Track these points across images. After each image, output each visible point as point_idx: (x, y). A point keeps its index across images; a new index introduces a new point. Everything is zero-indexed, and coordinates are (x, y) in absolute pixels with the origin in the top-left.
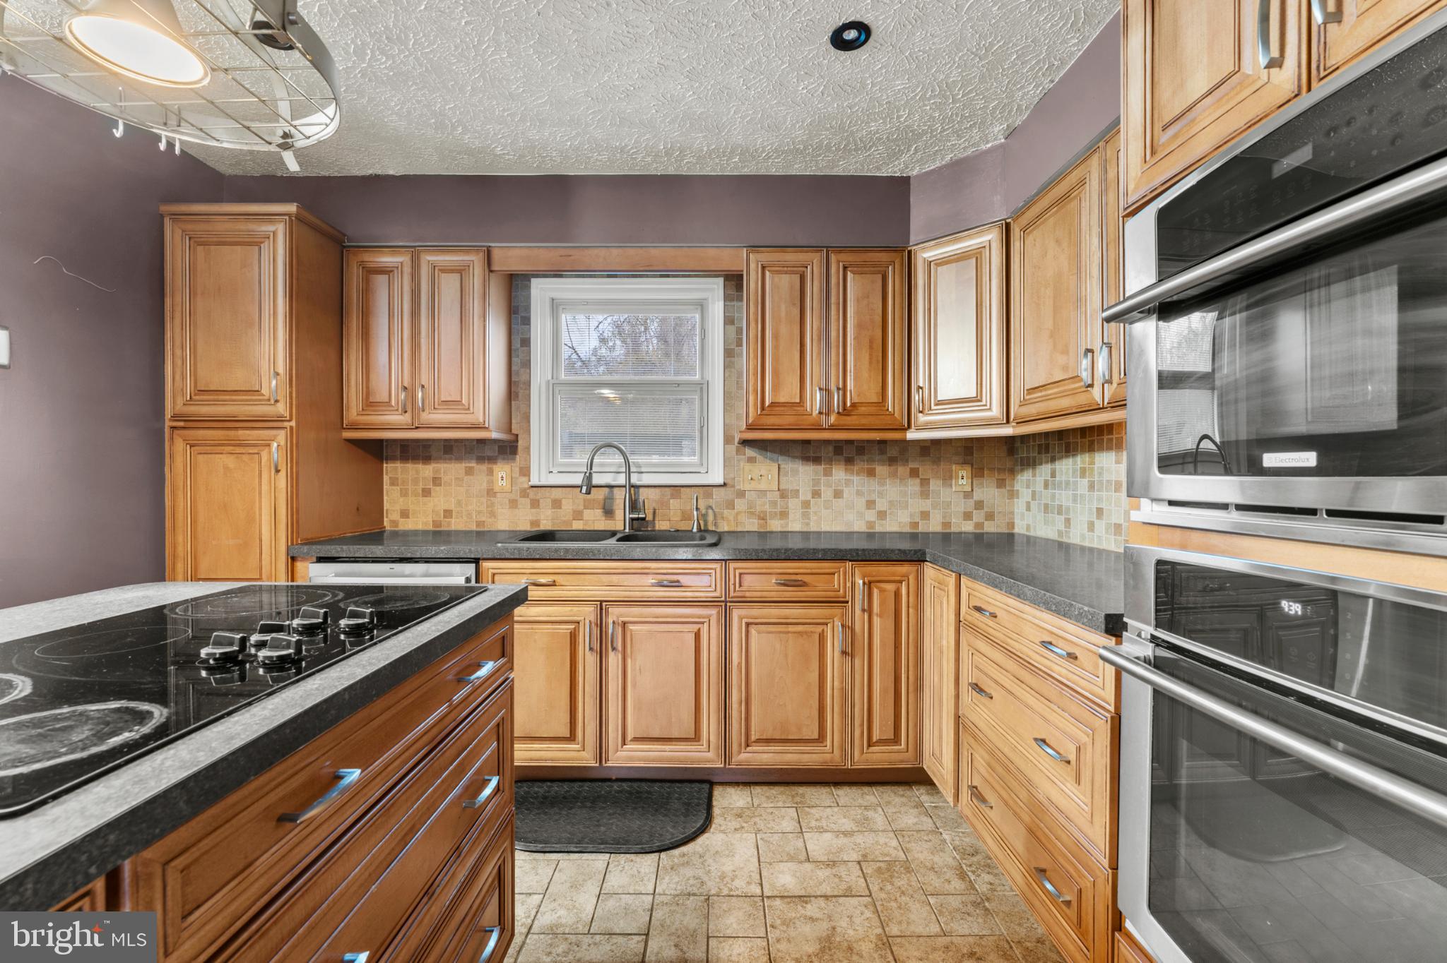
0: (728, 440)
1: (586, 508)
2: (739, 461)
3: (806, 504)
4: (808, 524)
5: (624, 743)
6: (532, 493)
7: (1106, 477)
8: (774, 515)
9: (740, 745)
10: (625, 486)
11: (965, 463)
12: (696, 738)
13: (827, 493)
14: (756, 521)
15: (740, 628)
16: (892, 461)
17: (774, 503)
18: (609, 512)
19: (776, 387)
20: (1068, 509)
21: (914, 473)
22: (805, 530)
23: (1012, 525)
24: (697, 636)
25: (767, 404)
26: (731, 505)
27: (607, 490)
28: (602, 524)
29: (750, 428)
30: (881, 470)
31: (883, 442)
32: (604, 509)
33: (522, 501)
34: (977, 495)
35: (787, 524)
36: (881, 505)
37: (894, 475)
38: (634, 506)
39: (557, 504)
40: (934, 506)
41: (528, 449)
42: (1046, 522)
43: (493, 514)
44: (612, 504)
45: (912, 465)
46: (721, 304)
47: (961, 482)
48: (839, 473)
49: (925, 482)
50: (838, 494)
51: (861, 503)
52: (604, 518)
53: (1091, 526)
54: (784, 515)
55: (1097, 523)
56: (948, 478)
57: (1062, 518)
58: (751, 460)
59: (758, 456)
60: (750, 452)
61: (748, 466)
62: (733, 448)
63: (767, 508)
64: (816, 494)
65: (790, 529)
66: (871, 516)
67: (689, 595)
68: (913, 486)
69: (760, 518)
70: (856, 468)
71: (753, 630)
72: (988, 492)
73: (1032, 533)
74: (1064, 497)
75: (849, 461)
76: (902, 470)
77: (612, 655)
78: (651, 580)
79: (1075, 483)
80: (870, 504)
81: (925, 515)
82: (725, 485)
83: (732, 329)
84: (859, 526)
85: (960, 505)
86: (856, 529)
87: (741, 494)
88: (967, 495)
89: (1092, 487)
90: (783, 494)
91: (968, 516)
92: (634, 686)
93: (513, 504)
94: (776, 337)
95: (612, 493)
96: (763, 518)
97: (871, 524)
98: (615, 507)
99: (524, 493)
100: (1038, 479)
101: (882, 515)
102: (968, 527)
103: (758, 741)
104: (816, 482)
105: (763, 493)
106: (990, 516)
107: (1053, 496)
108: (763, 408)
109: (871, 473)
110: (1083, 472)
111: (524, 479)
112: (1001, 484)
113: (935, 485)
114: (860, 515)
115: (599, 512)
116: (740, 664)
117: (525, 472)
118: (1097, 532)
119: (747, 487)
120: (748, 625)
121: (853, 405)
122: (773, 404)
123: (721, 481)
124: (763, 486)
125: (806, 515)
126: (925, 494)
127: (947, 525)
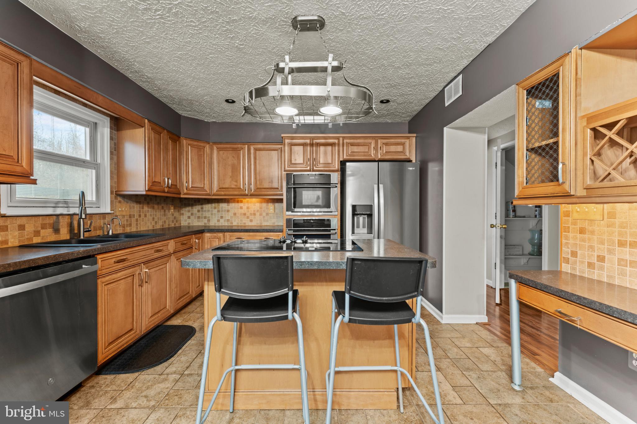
0: (112, 193)
1: (42, 228)
2: (115, 202)
3: (137, 220)
4: (137, 228)
7: (224, 209)
8: (127, 226)
9: (175, 303)
11: (172, 205)
13: (143, 215)
14: (122, 228)
16: (158, 204)
17: (127, 220)
18: (57, 231)
19: (155, 175)
20: (209, 217)
21: (163, 208)
22: (137, 230)
23: (180, 223)
26: (113, 222)
27: (55, 217)
28: (53, 238)
29: (149, 190)
30: (156, 206)
31: (156, 196)
32: (53, 228)
35: (131, 229)
36: (156, 219)
37: (158, 208)
39: (22, 227)
42: (198, 221)
44: (58, 225)
45: (162, 205)
46: (109, 130)
47: (172, 211)
48: (146, 208)
49: (165, 211)
50: (145, 216)
51: (151, 218)
52: (54, 234)
53: (218, 221)
54: (130, 225)
55: (221, 220)
56: (169, 209)
57: (207, 220)
58: (120, 202)
59: (122, 200)
60: (119, 199)
61: (119, 204)
63: (125, 223)
64: (140, 216)
65: (132, 231)
66: (153, 223)
67: (164, 253)
68: (163, 212)
69: (124, 227)
70: (150, 206)
72: (176, 213)
73: (191, 225)
74: (207, 214)
75: (148, 203)
76: (160, 207)
78: (153, 250)
79: (212, 211)
80: (153, 218)
81: (165, 221)
82: (111, 213)
83: (113, 142)
84: (151, 228)
85: (172, 218)
86: (150, 229)
88: (173, 215)
89: (218, 211)
91: (173, 221)
94: (155, 157)
95: (58, 219)
97: (153, 226)
98: (60, 227)
100: (194, 209)
101: (156, 222)
102: (173, 225)
103: (179, 299)
104: (140, 212)
105: (124, 216)
106: (177, 221)
107: (202, 214)
108: (152, 183)
109: (153, 208)
110: (215, 208)
112: (179, 211)
113: (167, 211)
114: (151, 223)
115: (50, 230)
116: (175, 274)
118: (221, 222)
120: (177, 260)
122: (154, 182)
123: (111, 211)
124: (124, 213)
125: (137, 224)
126: (165, 215)
127: (169, 225)
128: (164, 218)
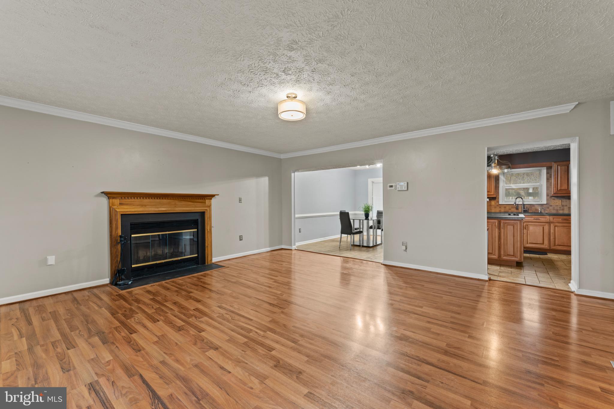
0: (547, 195)
1: (512, 208)
2: (550, 199)
5: (527, 243)
6: (499, 206)
8: (560, 210)
9: (553, 246)
10: (522, 204)
12: (543, 244)
14: (555, 211)
15: (553, 227)
17: (560, 208)
19: (561, 186)
24: (543, 228)
25: (559, 189)
26: (548, 208)
29: (554, 194)
33: (497, 207)
35: (564, 212)
38: (524, 208)
39: (505, 207)
41: (499, 198)
43: (491, 209)
46: (546, 170)
54: (563, 210)
58: (553, 199)
59: (556, 199)
60: (553, 198)
61: (553, 201)
62: (549, 197)
63: (558, 208)
67: (541, 221)
71: (556, 227)
77: (525, 230)
78: (533, 218)
82: (547, 204)
83: (549, 175)
87: (551, 206)
90: (563, 206)
92: (529, 235)
93: (495, 207)
94: (561, 177)
95: (518, 205)
96: (557, 210)
98: (519, 208)
99: (498, 206)
103: (557, 245)
105: (557, 206)
108: (558, 190)
111: (498, 203)
115: (515, 209)
116: (553, 233)
117: (498, 202)
119: (553, 204)
120: (555, 226)
122: (560, 190)
123: (546, 203)
124: (557, 204)
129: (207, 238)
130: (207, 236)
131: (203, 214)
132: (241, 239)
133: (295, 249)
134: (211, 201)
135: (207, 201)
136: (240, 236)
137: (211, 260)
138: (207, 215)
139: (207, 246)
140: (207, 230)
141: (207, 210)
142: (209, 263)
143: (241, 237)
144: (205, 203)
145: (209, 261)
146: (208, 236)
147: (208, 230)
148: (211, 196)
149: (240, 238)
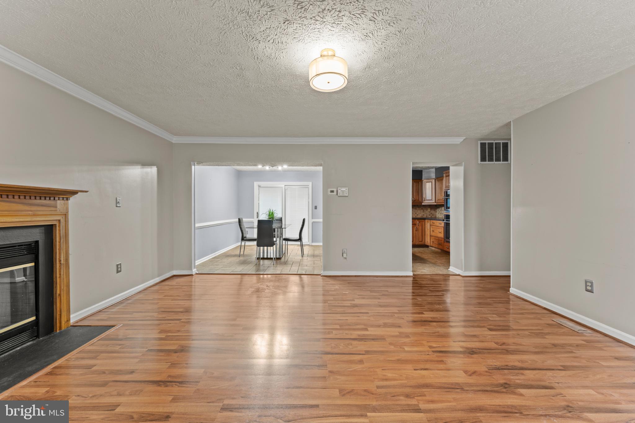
11: (430, 208)
16: (419, 207)
21: (422, 209)
23: (436, 216)
30: (417, 208)
34: (431, 212)
36: (417, 213)
40: (425, 213)
45: (422, 208)
49: (424, 210)
56: (427, 210)
66: (416, 215)
68: (422, 211)
72: (433, 212)
80: (416, 213)
81: (424, 215)
85: (428, 213)
88: (430, 212)
91: (430, 215)
97: (416, 216)
101: (417, 215)
102: (430, 217)
106: (433, 215)
109: (416, 209)
112: (434, 210)
121: (415, 200)
126: (424, 212)
127: (427, 216)
128: (423, 213)
129: (60, 277)
130: (60, 274)
131: (49, 230)
132: (119, 269)
133: (197, 274)
134: (67, 204)
135: (60, 203)
136: (117, 265)
137: (68, 320)
138: (60, 230)
139: (60, 295)
140: (60, 261)
141: (59, 221)
142: (63, 328)
143: (119, 266)
144: (56, 207)
145: (63, 323)
146: (62, 273)
147: (62, 262)
148: (67, 194)
149: (117, 268)
